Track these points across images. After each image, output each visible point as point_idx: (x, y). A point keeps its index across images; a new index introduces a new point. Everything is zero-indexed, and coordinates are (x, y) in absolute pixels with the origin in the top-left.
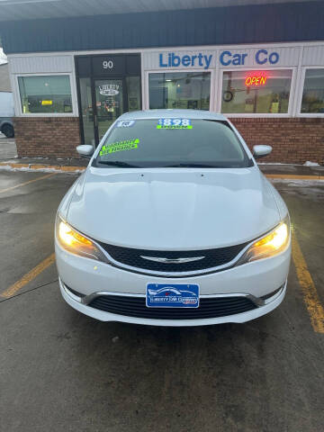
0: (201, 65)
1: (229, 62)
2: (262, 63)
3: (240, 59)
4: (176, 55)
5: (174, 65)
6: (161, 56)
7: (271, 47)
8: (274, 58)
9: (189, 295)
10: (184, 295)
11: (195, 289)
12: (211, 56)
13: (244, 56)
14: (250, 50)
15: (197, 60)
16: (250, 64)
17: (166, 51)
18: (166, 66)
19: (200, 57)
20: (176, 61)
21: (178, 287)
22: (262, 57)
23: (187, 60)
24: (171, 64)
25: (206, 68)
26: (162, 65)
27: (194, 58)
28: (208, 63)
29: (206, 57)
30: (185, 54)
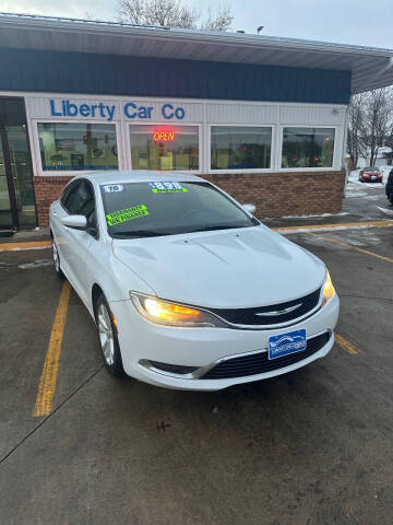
0: (103, 116)
1: (135, 114)
2: (169, 118)
3: (146, 113)
4: (71, 103)
5: (70, 114)
6: (52, 102)
7: (177, 102)
8: (180, 113)
9: (299, 340)
10: (296, 340)
11: (303, 332)
12: (114, 107)
13: (150, 109)
14: (156, 103)
15: (97, 111)
16: (156, 118)
17: (59, 98)
18: (59, 114)
19: (101, 107)
20: (72, 110)
21: (291, 334)
22: (168, 111)
23: (84, 110)
24: (66, 112)
25: (109, 120)
26: (53, 113)
27: (94, 107)
28: (111, 114)
29: (108, 107)
30: (83, 103)
